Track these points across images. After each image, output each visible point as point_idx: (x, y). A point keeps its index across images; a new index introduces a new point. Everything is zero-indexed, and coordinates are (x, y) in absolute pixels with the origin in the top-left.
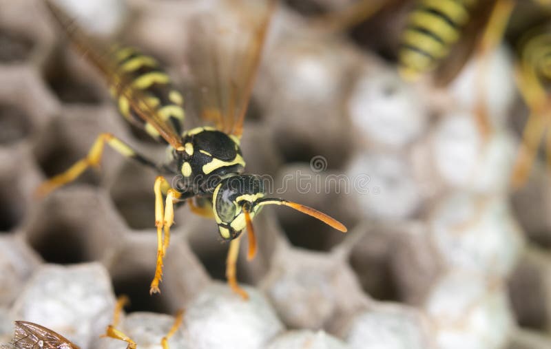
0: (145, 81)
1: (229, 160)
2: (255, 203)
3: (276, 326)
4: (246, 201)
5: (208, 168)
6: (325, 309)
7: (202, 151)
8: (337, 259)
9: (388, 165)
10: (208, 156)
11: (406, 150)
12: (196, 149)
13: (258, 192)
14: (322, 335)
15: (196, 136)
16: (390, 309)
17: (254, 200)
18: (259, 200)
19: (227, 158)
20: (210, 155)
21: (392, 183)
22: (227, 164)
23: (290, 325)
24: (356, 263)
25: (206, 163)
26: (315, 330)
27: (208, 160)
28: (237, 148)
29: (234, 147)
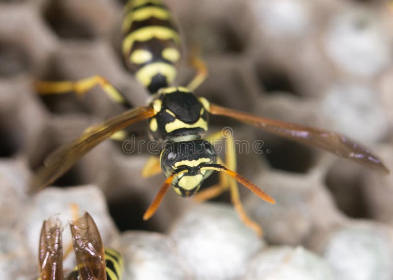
0: (144, 34)
1: (190, 123)
3: (257, 243)
5: (170, 127)
6: (303, 226)
7: (168, 111)
8: (313, 180)
9: (360, 94)
10: (172, 116)
11: (376, 80)
14: (300, 251)
15: (167, 94)
16: (362, 227)
20: (174, 115)
21: (363, 110)
22: (188, 126)
23: (271, 242)
24: (331, 184)
25: (169, 123)
26: (294, 245)
27: (171, 120)
28: (202, 112)
29: (200, 111)
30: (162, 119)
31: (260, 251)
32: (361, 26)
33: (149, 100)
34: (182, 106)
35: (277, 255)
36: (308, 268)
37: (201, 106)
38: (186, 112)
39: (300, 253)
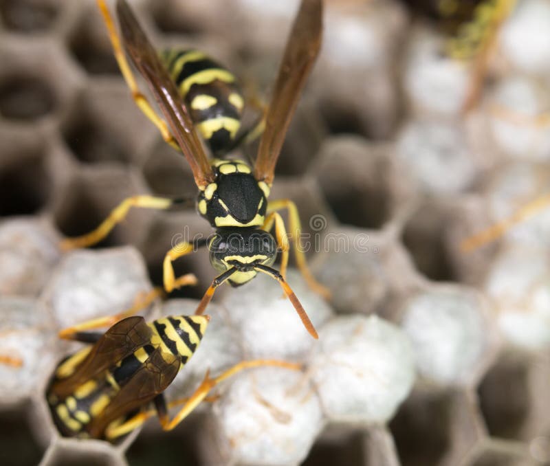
1: (244, 221)
5: (221, 221)
6: (377, 291)
7: (220, 201)
8: (387, 238)
14: (374, 321)
21: (446, 153)
22: (240, 224)
23: (341, 309)
24: (410, 240)
25: (219, 216)
26: (367, 314)
27: (223, 214)
28: (260, 205)
32: (443, 55)
37: (261, 195)
39: (373, 324)
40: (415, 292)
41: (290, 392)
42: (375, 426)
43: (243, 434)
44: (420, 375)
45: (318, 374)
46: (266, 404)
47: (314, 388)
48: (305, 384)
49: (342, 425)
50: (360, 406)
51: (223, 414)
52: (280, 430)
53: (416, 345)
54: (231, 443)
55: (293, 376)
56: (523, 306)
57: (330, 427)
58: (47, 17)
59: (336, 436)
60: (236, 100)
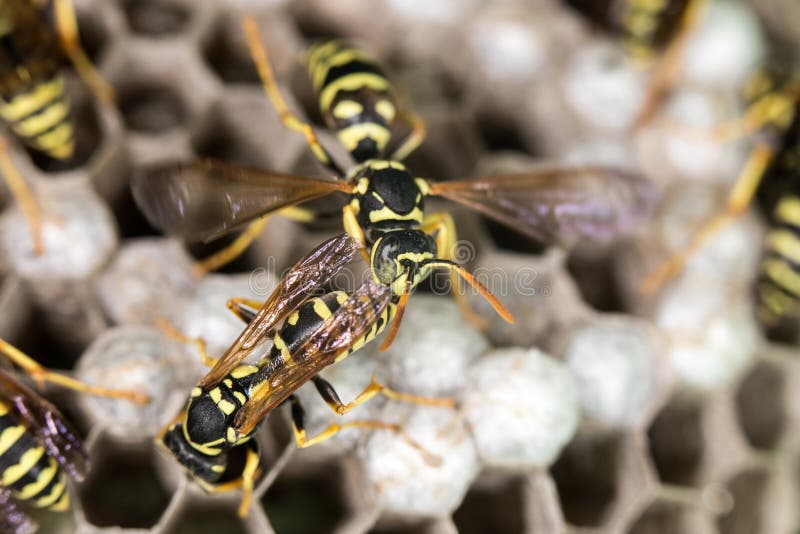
1: (402, 214)
2: (421, 264)
4: (410, 261)
5: (376, 216)
6: (537, 323)
7: (375, 194)
8: (553, 261)
10: (379, 202)
12: (371, 188)
13: (426, 251)
15: (376, 171)
17: (420, 261)
18: (426, 261)
19: (399, 210)
20: (382, 202)
22: (398, 217)
24: (576, 268)
25: (375, 210)
27: (379, 207)
28: (418, 200)
29: (415, 197)
30: (367, 205)
31: (483, 355)
32: (611, 65)
33: (352, 171)
34: (394, 191)
35: (505, 360)
36: (545, 376)
37: (418, 190)
38: (399, 198)
39: (534, 357)
40: (580, 325)
41: (443, 433)
42: (535, 470)
43: (391, 479)
44: (585, 416)
45: (473, 412)
46: (416, 445)
47: (469, 428)
48: (459, 424)
49: (499, 470)
50: (518, 449)
51: (368, 457)
52: (431, 475)
53: (581, 382)
54: (377, 488)
55: (446, 415)
56: (698, 340)
57: (485, 471)
58: (179, 20)
59: (492, 482)
60: (385, 109)
